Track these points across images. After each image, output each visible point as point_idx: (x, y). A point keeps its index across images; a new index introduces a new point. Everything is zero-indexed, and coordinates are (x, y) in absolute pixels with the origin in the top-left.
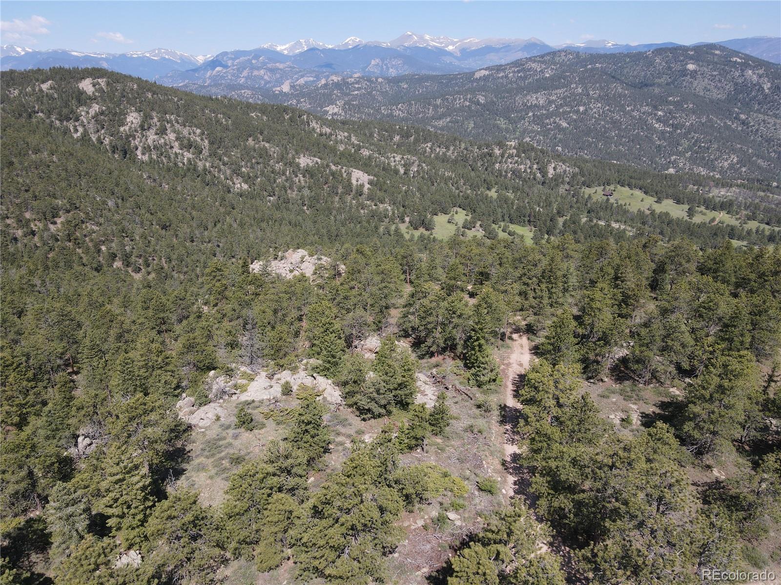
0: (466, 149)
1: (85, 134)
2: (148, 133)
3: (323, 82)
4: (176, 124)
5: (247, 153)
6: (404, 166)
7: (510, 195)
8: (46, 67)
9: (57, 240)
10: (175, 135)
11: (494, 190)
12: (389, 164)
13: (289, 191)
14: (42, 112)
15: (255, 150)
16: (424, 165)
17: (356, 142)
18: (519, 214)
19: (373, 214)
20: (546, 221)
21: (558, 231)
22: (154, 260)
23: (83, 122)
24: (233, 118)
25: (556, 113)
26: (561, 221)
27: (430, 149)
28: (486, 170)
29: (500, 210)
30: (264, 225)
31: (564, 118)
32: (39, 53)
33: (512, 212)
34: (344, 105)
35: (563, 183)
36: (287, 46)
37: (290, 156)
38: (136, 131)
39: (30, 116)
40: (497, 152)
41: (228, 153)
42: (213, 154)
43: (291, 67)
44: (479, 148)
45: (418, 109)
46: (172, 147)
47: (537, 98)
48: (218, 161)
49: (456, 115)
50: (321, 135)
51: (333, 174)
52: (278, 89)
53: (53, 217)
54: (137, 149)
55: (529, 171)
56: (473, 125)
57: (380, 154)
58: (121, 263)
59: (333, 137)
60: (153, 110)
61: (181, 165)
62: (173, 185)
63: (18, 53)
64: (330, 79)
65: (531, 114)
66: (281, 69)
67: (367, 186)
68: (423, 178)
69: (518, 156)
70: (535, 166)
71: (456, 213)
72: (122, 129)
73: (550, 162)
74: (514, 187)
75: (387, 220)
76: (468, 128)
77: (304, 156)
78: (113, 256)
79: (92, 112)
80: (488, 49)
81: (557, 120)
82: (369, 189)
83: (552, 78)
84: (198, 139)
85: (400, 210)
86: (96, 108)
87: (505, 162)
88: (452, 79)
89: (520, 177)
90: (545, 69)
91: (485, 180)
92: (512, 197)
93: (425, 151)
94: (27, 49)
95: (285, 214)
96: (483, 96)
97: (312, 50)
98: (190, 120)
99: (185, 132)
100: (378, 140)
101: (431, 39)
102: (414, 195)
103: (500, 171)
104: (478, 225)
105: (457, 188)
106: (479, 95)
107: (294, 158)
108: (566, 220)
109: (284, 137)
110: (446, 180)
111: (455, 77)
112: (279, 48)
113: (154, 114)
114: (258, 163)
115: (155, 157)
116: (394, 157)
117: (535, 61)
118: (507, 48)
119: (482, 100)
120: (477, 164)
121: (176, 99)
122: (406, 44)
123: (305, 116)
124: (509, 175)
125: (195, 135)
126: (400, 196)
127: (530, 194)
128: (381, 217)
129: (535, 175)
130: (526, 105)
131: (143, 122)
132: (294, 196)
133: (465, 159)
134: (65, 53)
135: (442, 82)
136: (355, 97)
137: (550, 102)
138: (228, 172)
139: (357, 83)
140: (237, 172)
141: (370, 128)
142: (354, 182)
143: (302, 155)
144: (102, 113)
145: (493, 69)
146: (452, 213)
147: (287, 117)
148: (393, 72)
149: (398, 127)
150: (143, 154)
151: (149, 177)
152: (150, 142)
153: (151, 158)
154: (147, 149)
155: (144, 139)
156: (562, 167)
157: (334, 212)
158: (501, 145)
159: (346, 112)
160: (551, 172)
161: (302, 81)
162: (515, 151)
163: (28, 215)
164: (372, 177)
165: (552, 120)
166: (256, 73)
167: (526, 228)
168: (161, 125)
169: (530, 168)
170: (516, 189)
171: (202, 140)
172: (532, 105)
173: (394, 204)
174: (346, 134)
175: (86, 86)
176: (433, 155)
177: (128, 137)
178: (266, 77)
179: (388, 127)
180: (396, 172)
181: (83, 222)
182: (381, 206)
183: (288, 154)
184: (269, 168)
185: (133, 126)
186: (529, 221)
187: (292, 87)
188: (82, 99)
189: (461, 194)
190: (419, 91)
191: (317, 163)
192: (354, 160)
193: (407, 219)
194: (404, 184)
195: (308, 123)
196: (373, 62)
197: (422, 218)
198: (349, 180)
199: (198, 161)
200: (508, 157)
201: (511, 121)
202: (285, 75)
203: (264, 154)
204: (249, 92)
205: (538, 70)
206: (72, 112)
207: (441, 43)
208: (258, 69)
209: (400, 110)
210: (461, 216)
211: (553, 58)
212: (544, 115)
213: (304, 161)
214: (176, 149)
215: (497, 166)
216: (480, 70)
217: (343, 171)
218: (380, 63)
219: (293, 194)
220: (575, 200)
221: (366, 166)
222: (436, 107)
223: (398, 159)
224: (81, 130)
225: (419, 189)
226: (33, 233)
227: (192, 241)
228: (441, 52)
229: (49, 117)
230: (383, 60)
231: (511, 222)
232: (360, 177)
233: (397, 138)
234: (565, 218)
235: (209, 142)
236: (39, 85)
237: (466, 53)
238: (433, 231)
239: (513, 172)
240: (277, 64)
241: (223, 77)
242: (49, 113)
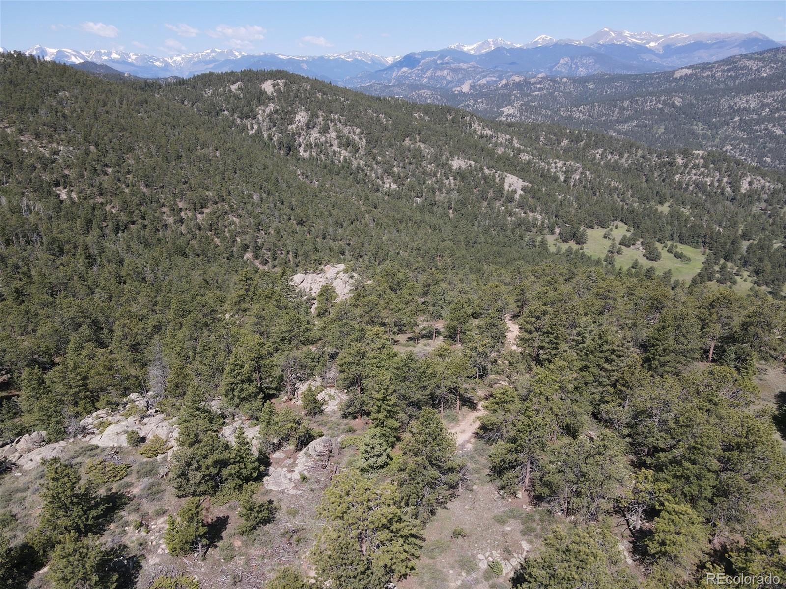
0: (643, 157)
1: (259, 131)
2: (312, 132)
3: (504, 82)
4: (338, 123)
5: (402, 153)
6: (565, 173)
7: (686, 211)
8: (238, 70)
9: (200, 229)
10: (336, 134)
11: (667, 204)
12: (548, 170)
13: (437, 193)
14: (228, 110)
15: (409, 151)
16: (588, 173)
17: (517, 146)
18: (692, 234)
19: (520, 223)
20: (725, 244)
21: (739, 256)
22: (282, 253)
23: (259, 120)
24: (394, 118)
25: (770, 119)
26: (745, 245)
27: (601, 155)
28: (663, 181)
29: (669, 227)
30: (401, 227)
31: (779, 125)
32: (253, 57)
33: (684, 230)
34: (521, 105)
35: (759, 200)
36: (475, 45)
37: (444, 157)
38: (302, 129)
39: (217, 114)
40: (680, 161)
41: (383, 152)
42: (368, 153)
43: (474, 67)
44: (659, 157)
45: (602, 111)
46: (331, 145)
47: (747, 101)
48: (372, 160)
49: (645, 119)
50: (482, 137)
51: (485, 178)
52: (458, 89)
53: (202, 207)
54: (300, 146)
55: (716, 184)
56: (663, 130)
57: (541, 159)
58: (251, 254)
59: (494, 139)
60: (320, 109)
61: (337, 162)
62: (323, 182)
63: (236, 57)
64: (511, 79)
65: (737, 119)
66: (464, 69)
67: (520, 192)
68: (584, 187)
69: (705, 166)
70: (725, 179)
71: (616, 227)
72: (290, 127)
73: (744, 175)
74: (693, 203)
75: (534, 230)
76: (656, 133)
77: (458, 158)
78: (245, 248)
79: (268, 111)
80: (698, 45)
81: (770, 126)
82: (521, 196)
83: (769, 79)
84: (356, 138)
85: (552, 221)
86: (271, 107)
87: (689, 173)
88: (647, 78)
89: (704, 191)
90: (763, 67)
91: (657, 193)
92: (688, 214)
93: (595, 158)
94: (243, 53)
95: (428, 217)
96: (680, 97)
97: (499, 50)
98: (352, 120)
99: (346, 131)
100: (544, 144)
101: (630, 36)
102: (570, 205)
103: (680, 183)
104: (639, 243)
105: (623, 200)
106: (676, 96)
107: (447, 160)
108: (751, 245)
109: (442, 138)
110: (611, 191)
111: (651, 77)
112: (465, 49)
113: (320, 113)
114: (410, 164)
115: (314, 154)
116: (555, 163)
117: (750, 59)
118: (721, 43)
119: (678, 102)
120: (653, 174)
121: (343, 99)
122: (601, 42)
123: (468, 118)
124: (691, 188)
125: (355, 134)
126: (554, 205)
127: (712, 212)
128: (528, 226)
129: (723, 189)
130: (732, 108)
131: (310, 120)
132: (442, 198)
133: (640, 168)
134: (273, 56)
135: (635, 83)
136: (535, 98)
137: (764, 106)
138: (380, 171)
139: (540, 83)
140: (388, 172)
141: (537, 132)
142: (506, 187)
143: (456, 158)
144: (276, 112)
145: (699, 68)
146: (611, 227)
147: (449, 118)
148: (582, 72)
149: (568, 131)
150: (305, 151)
151: (303, 173)
152: (312, 139)
153: (311, 155)
154: (309, 146)
155: (307, 137)
156: (760, 182)
157: (480, 217)
158: (686, 153)
159: (521, 114)
160: (745, 187)
161: (484, 81)
162: (702, 161)
163: (181, 205)
164: (526, 184)
165: (763, 126)
166: (439, 73)
167: (699, 250)
168: (325, 124)
169: (718, 181)
170: (695, 205)
171: (360, 139)
172: (739, 109)
173: (546, 213)
174: (508, 137)
175: (268, 87)
176: (602, 163)
177: (294, 134)
178: (448, 78)
179: (556, 131)
180: (556, 179)
181: (226, 213)
182: (531, 214)
183: (442, 155)
184: (421, 169)
185: (300, 124)
186: (704, 242)
187: (472, 87)
188: (262, 98)
189: (626, 207)
190: (606, 92)
191: (471, 166)
192: (512, 165)
193: (557, 230)
194: (560, 193)
195: (470, 124)
196: (562, 61)
197: (575, 230)
198: (502, 184)
199: (353, 159)
200: (693, 168)
201: (711, 126)
202: (467, 74)
203: (418, 155)
204: (429, 92)
205: (754, 69)
206: (252, 110)
207: (642, 39)
208: (442, 69)
209: (581, 112)
210: (620, 231)
211: (775, 55)
212: (754, 120)
213: (457, 163)
214: (335, 148)
215: (677, 177)
216: (682, 68)
217: (497, 175)
218: (570, 62)
219: (440, 197)
220: (771, 221)
221: (522, 171)
222: (622, 109)
223: (559, 165)
224: (256, 127)
225: (577, 199)
226: (182, 221)
227: (324, 238)
228: (641, 49)
229: (232, 115)
230: (572, 59)
231: (681, 241)
232: (513, 183)
233: (565, 143)
234: (751, 241)
235: (367, 140)
236: (229, 86)
237: (669, 49)
238: (584, 246)
239: (697, 185)
240: (461, 65)
241: (407, 78)
242: (233, 111)
